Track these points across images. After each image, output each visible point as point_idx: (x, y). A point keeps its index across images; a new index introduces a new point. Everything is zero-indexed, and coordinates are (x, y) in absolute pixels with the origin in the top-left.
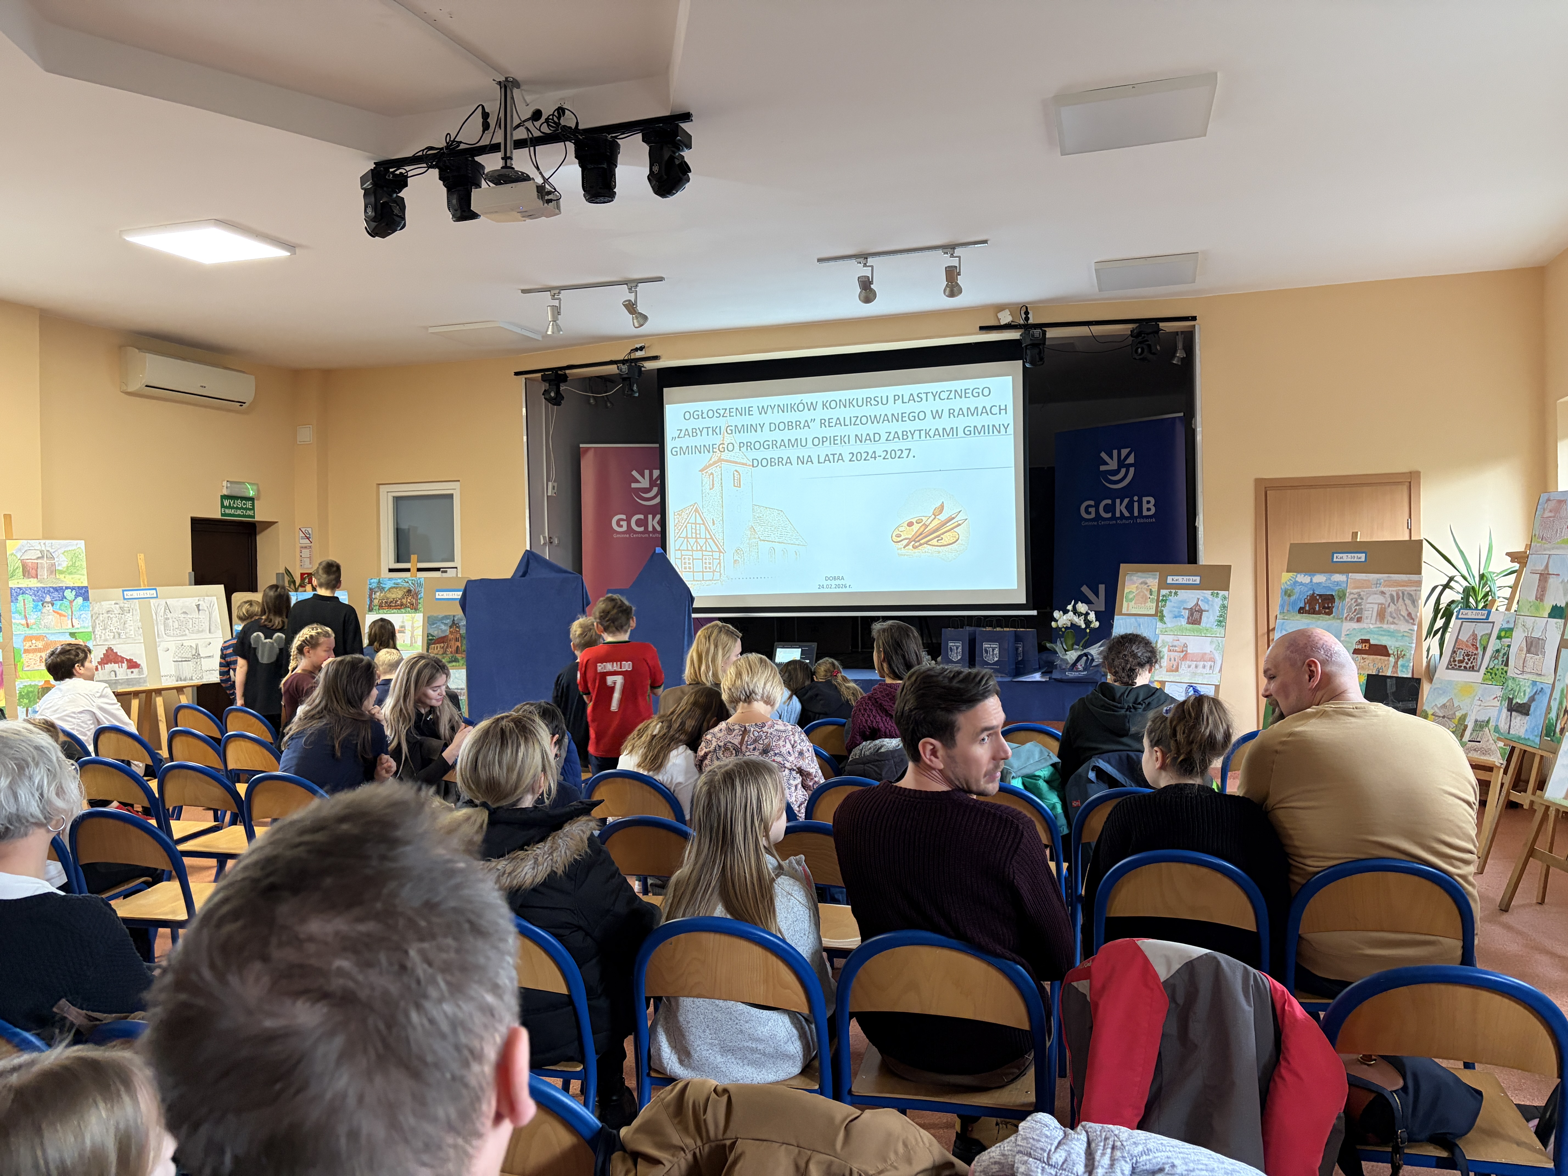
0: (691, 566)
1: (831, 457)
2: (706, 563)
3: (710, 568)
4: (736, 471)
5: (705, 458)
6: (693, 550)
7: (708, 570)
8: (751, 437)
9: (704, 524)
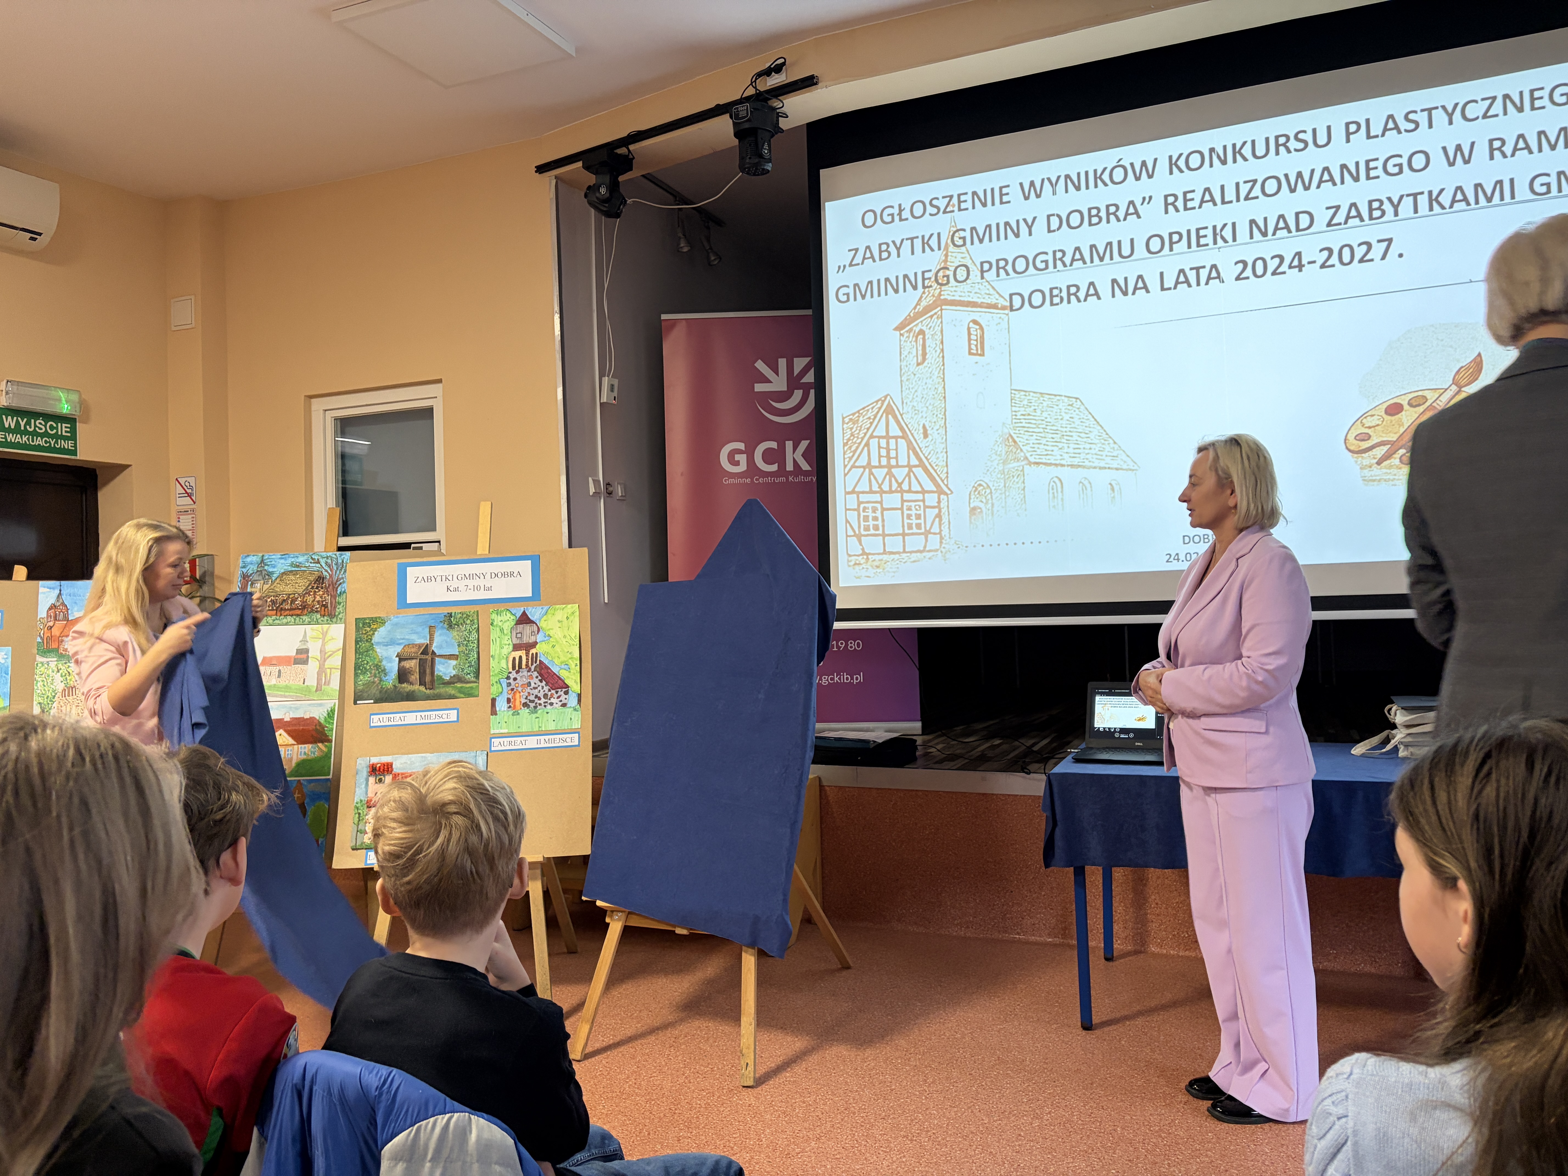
0: (880, 523)
1: (1192, 276)
2: (909, 517)
3: (918, 526)
4: (975, 322)
5: (909, 300)
6: (882, 492)
7: (915, 530)
8: (1008, 248)
9: (904, 437)
